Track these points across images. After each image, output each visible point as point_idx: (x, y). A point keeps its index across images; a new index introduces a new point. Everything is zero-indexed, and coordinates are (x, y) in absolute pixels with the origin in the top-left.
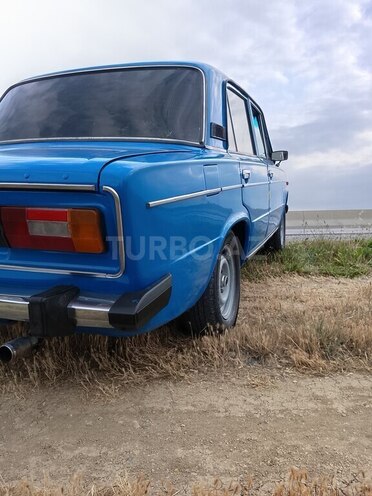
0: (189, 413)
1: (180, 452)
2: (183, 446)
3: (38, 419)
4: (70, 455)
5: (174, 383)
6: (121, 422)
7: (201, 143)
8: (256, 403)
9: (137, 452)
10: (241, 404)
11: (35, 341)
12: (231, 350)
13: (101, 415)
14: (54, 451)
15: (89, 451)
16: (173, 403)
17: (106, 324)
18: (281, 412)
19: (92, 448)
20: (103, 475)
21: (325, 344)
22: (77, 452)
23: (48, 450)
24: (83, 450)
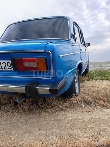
0: (71, 120)
1: (71, 132)
2: (72, 129)
3: (25, 123)
4: (38, 133)
5: (64, 111)
6: (51, 123)
7: (69, 39)
8: (90, 117)
9: (58, 132)
10: (86, 117)
11: (24, 99)
12: (80, 102)
13: (44, 121)
14: (32, 132)
15: (43, 132)
16: (65, 117)
17: (48, 93)
18: (99, 119)
19: (44, 131)
20: (49, 139)
21: (108, 99)
22: (39, 132)
23: (30, 132)
24: (41, 132)
